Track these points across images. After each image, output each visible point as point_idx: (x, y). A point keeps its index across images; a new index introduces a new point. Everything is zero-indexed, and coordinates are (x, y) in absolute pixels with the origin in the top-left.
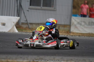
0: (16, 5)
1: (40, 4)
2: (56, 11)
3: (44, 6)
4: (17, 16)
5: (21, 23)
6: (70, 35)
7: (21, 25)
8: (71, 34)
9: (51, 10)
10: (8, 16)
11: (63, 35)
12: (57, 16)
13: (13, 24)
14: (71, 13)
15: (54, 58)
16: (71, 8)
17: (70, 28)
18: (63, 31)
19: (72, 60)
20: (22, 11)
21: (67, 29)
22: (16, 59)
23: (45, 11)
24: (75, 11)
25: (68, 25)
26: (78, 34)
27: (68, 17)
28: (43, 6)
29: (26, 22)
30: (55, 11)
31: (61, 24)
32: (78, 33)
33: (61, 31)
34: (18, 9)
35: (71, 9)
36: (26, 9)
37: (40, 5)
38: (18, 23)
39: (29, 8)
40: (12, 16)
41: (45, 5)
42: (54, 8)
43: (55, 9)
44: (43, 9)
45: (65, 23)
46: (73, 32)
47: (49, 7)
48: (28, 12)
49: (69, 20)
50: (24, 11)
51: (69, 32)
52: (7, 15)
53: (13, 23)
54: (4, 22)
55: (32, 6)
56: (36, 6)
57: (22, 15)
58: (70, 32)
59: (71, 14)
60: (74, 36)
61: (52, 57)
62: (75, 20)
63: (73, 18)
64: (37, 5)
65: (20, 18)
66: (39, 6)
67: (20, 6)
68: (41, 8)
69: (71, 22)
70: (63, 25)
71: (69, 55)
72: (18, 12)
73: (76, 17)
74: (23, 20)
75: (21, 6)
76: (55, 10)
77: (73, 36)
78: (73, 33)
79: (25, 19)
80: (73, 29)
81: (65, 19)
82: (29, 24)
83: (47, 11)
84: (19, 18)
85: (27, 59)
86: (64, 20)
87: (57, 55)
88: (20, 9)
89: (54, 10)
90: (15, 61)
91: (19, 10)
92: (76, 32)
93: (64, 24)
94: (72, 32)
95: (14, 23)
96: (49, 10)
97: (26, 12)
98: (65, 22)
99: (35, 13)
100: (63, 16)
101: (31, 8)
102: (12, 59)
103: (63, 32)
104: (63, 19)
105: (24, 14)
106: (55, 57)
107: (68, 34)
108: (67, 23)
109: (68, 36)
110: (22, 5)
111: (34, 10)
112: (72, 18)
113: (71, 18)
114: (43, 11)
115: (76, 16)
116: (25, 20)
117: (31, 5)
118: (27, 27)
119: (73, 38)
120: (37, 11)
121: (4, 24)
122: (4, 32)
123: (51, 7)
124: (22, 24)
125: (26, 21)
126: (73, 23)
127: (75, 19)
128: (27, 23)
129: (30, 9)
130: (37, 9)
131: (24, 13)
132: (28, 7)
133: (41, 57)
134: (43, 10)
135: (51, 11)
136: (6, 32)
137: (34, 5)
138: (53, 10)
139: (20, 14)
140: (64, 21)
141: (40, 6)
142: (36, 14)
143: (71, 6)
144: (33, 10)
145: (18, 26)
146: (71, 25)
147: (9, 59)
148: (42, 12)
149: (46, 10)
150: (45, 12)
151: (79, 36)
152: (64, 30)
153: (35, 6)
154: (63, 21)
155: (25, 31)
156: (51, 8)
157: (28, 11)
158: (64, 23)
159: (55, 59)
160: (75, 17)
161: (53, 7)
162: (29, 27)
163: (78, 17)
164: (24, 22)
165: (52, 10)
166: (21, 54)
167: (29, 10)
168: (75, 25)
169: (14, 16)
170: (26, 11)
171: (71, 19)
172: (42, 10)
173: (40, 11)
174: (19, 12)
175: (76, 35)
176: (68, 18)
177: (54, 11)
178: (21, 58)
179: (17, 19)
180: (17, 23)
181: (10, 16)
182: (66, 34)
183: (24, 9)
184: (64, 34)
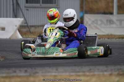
2: (59, 9)
3: (44, 3)
28: (42, 3)
34: (15, 8)
39: (25, 7)
41: (45, 1)
43: (57, 5)
54: (3, 26)
55: (29, 3)
64: (35, 2)
66: (38, 3)
68: (41, 5)
72: (15, 12)
75: (18, 4)
76: (58, 7)
82: (29, 27)
83: (48, 9)
84: (22, 19)
89: (57, 7)
95: (16, 26)
97: (24, 11)
110: (19, 2)
118: (27, 32)
120: (36, 9)
121: (3, 29)
123: (52, 3)
125: (26, 23)
128: (27, 26)
130: (35, 7)
134: (43, 8)
139: (17, 14)
141: (39, 3)
148: (42, 10)
153: (33, 3)
155: (26, 36)
161: (55, 3)
162: (30, 30)
173: (40, 9)
181: (7, 17)
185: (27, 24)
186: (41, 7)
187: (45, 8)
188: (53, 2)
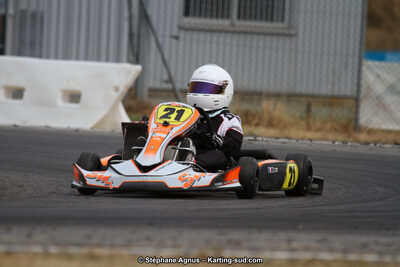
0: (126, 14)
1: (229, 9)
2: (294, 39)
3: (245, 18)
4: (129, 61)
5: (146, 92)
6: (358, 142)
7: (146, 99)
8: (363, 137)
9: (272, 34)
10: (92, 60)
11: (326, 140)
12: (300, 58)
13: (115, 96)
14: (361, 43)
15: (290, 241)
16: (359, 22)
17: (357, 112)
18: (325, 122)
19: (364, 248)
20: (153, 39)
21: (341, 113)
22: (128, 245)
23: (249, 37)
24: (375, 35)
25: (346, 97)
26: (391, 137)
27: (347, 61)
28: (239, 17)
29: (170, 86)
30: (291, 35)
31: (317, 93)
32: (390, 132)
33: (318, 125)
34: (135, 30)
35: (358, 29)
36: (168, 33)
37: (226, 13)
38: (133, 92)
39: (180, 28)
40: (107, 60)
41: (248, 11)
42: (285, 24)
43: (289, 27)
44: (242, 29)
45: (336, 88)
46: (371, 126)
47: (267, 19)
48: (174, 41)
49: (350, 74)
50: (160, 39)
51: (351, 126)
52: (86, 59)
53: (113, 92)
55: (194, 15)
56: (211, 16)
57: (153, 55)
58: (357, 128)
59: (360, 50)
60: (372, 145)
61: (282, 236)
62: (379, 76)
63: (369, 67)
65: (143, 69)
66: (222, 17)
67: (140, 19)
68: (233, 25)
69: (359, 85)
70: (326, 97)
71: (355, 228)
72: (135, 42)
73: (382, 64)
74: (155, 77)
75: (145, 16)
76: (293, 32)
77: (368, 144)
78: (370, 132)
79: (165, 72)
80: (368, 117)
81: (334, 72)
82: (180, 95)
83: (255, 37)
84: (138, 68)
85: (176, 246)
86: (331, 73)
87: (301, 227)
88: (143, 31)
89: (286, 32)
90: (125, 252)
91: (139, 36)
92: (384, 127)
93: (329, 93)
94: (365, 128)
95: (117, 89)
96: (266, 34)
97: (168, 44)
98: (333, 87)
99: (208, 45)
100: (325, 59)
101: (187, 26)
102: (112, 246)
103: (328, 126)
104: (325, 73)
105: (158, 53)
106: (293, 235)
107: (349, 136)
108: (343, 88)
109: (349, 144)
110: (152, 11)
111: (202, 36)
112: (364, 68)
113: (360, 65)
114: (242, 36)
115: (381, 58)
116: (166, 77)
117: (187, 13)
119: (371, 152)
120: (215, 37)
121: (74, 97)
122: (77, 130)
123: (272, 20)
124: (150, 96)
125: (170, 80)
126: (369, 89)
127: (376, 70)
128: (173, 91)
129: (187, 30)
130: (212, 31)
131: (158, 45)
132: (175, 24)
133: (235, 235)
134: (240, 32)
135: (275, 39)
136: (85, 131)
137: (203, 12)
138: (281, 31)
139: (141, 51)
140: (331, 79)
141: (228, 17)
142: (211, 52)
143: (359, 16)
144: (195, 35)
145: (132, 103)
146: (362, 96)
147: (100, 245)
148: (235, 42)
149: (252, 33)
150: (248, 42)
151: (397, 144)
152: (333, 121)
153: (206, 16)
154: (324, 79)
156: (275, 24)
157: (177, 38)
158: (330, 87)
159: (295, 245)
160: (376, 63)
161: (283, 20)
163: (389, 64)
164: (158, 85)
165: (279, 35)
166: (151, 224)
167: (182, 34)
168: (378, 98)
169: (118, 60)
170: (168, 39)
171: (360, 71)
172: (234, 32)
173: (228, 38)
174: (139, 45)
175: (384, 140)
176: (347, 66)
177: (287, 39)
178: (148, 239)
179: (129, 72)
180: (130, 90)
181: (98, 59)
182: (341, 137)
183: (160, 32)
184: (331, 136)
185: (173, 85)
186: (232, 29)
187: (246, 33)
188: (275, 17)
